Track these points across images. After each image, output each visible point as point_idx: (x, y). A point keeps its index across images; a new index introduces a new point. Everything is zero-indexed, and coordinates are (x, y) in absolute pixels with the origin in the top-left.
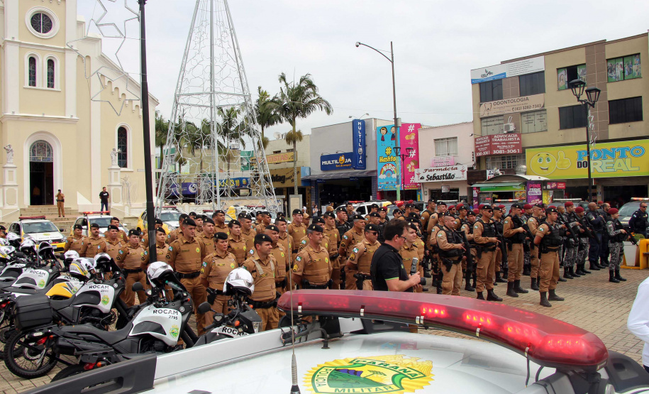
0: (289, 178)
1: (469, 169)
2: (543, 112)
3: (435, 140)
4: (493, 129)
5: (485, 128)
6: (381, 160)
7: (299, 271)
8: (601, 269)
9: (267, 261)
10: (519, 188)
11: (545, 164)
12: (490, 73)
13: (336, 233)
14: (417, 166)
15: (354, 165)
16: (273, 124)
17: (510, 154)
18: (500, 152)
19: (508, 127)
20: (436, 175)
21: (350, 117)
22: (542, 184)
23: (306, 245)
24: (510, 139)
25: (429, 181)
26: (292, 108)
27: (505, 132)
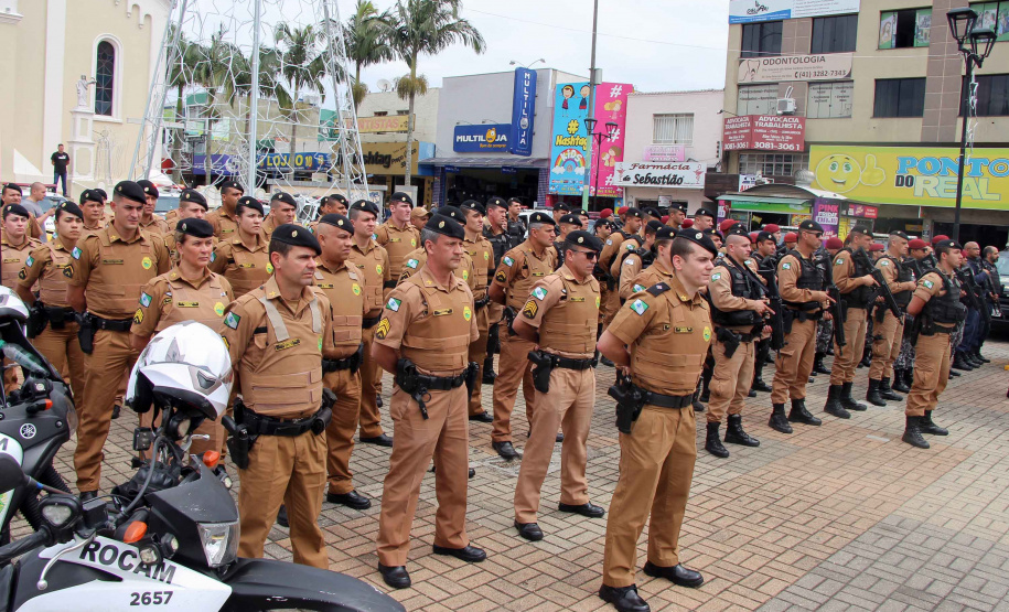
0: (397, 160)
1: (709, 170)
2: (846, 85)
3: (655, 115)
4: (758, 105)
5: (743, 104)
6: (559, 141)
7: (393, 337)
8: (975, 370)
9: (303, 303)
10: (800, 208)
11: (842, 175)
12: (763, 8)
13: (486, 249)
14: (620, 158)
15: (512, 147)
16: (377, 60)
17: (782, 151)
18: (767, 146)
19: (784, 104)
20: (651, 176)
21: (512, 63)
22: (842, 206)
23: (417, 269)
24: (786, 126)
25: (638, 185)
26: (413, 33)
27: (780, 112)
